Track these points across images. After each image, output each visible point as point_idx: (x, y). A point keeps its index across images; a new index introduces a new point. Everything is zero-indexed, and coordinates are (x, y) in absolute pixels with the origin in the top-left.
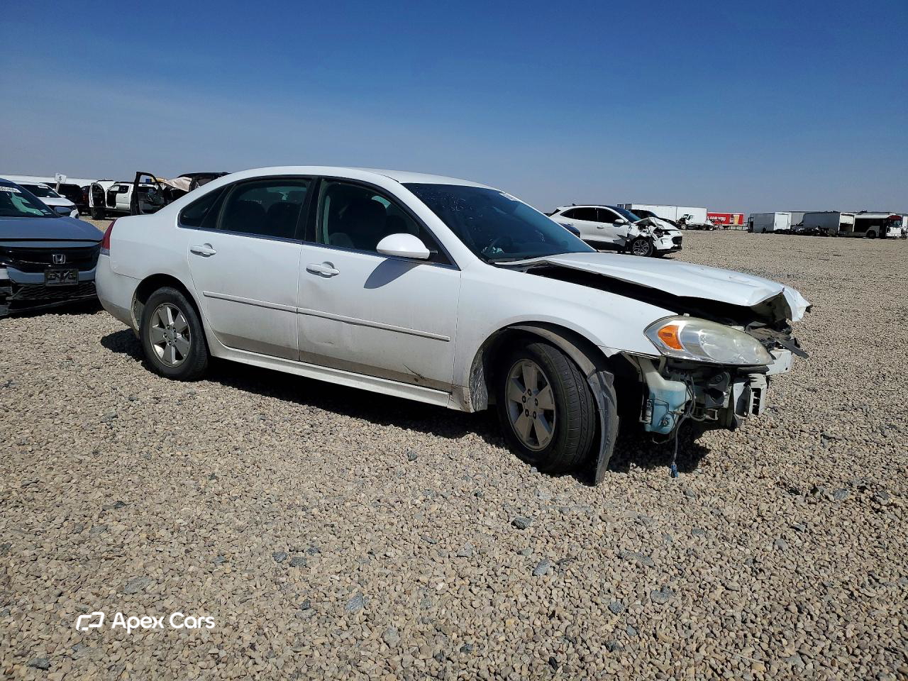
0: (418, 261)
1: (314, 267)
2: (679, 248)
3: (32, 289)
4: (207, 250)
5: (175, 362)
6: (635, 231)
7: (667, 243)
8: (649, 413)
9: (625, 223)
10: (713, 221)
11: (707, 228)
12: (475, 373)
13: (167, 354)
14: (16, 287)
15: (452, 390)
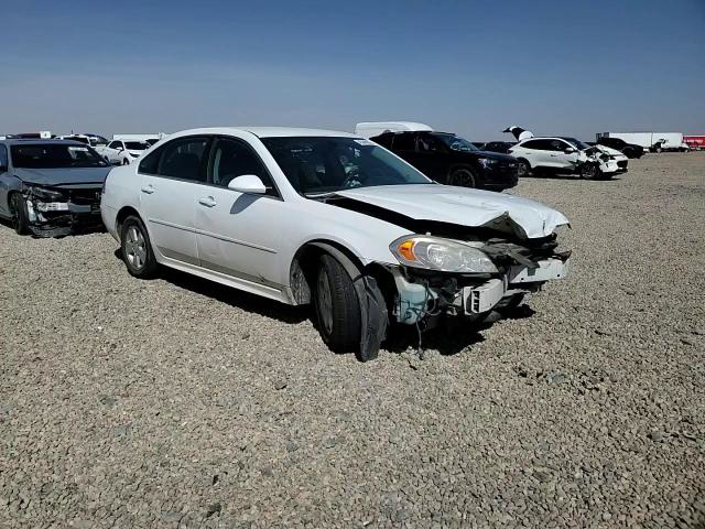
0: (259, 195)
1: (204, 200)
2: (625, 170)
3: (81, 216)
4: (150, 190)
5: (139, 266)
6: (583, 157)
7: (612, 167)
8: (398, 308)
9: (575, 151)
10: (689, 144)
11: (682, 150)
12: (294, 276)
13: (135, 260)
14: (74, 214)
15: (282, 288)
